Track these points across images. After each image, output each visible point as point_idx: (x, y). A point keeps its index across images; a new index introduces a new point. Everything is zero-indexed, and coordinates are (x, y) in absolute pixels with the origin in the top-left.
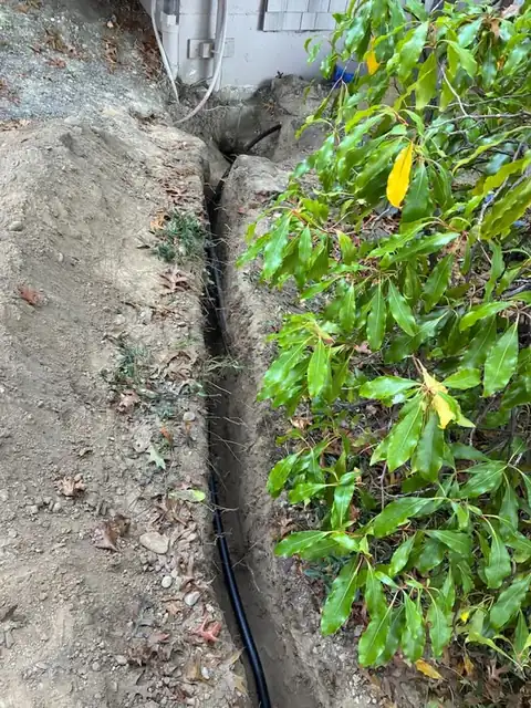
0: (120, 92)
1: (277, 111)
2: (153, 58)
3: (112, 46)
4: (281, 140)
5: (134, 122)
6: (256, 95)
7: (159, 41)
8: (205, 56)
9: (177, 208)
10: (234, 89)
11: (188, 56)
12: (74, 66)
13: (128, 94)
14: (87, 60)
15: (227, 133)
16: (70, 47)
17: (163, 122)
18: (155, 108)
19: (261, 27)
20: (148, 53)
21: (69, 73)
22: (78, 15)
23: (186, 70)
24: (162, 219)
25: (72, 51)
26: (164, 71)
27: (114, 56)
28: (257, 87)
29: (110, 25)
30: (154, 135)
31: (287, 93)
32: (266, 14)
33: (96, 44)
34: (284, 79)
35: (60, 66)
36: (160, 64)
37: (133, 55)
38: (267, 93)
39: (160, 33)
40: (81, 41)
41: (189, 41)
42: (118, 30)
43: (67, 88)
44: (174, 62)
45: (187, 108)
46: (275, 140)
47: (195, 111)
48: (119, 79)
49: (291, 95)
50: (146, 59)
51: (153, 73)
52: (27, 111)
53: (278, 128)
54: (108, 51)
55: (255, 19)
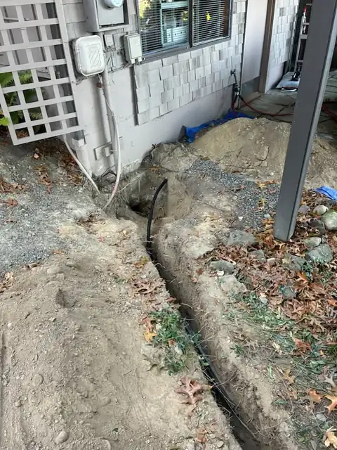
0: (62, 207)
1: (161, 171)
2: (73, 169)
3: (43, 172)
4: (170, 189)
5: (82, 228)
6: (143, 164)
7: (74, 157)
8: (107, 156)
9: (153, 304)
10: (128, 166)
11: (96, 159)
12: (23, 200)
13: (68, 206)
14: (30, 190)
15: (133, 196)
16: (15, 185)
17: (100, 218)
18: (90, 209)
19: (136, 123)
20: (69, 167)
21: (22, 207)
22: (11, 157)
23: (96, 167)
24: (150, 325)
25: (17, 188)
26: (85, 176)
27: (47, 179)
28: (142, 159)
29: (36, 156)
30: (100, 234)
31: (165, 157)
32: (138, 115)
33: (32, 174)
34: (157, 147)
35: (13, 204)
36: (79, 171)
37: (59, 172)
38: (150, 160)
39: (74, 152)
40: (21, 177)
41: (94, 150)
42: (42, 158)
43: (27, 223)
44: (88, 167)
45: (107, 195)
46: (166, 190)
47: (113, 195)
48: (57, 196)
49: (167, 158)
50: (69, 171)
51: (78, 180)
52: (7, 262)
53: (166, 181)
54: (42, 177)
55: (132, 120)
